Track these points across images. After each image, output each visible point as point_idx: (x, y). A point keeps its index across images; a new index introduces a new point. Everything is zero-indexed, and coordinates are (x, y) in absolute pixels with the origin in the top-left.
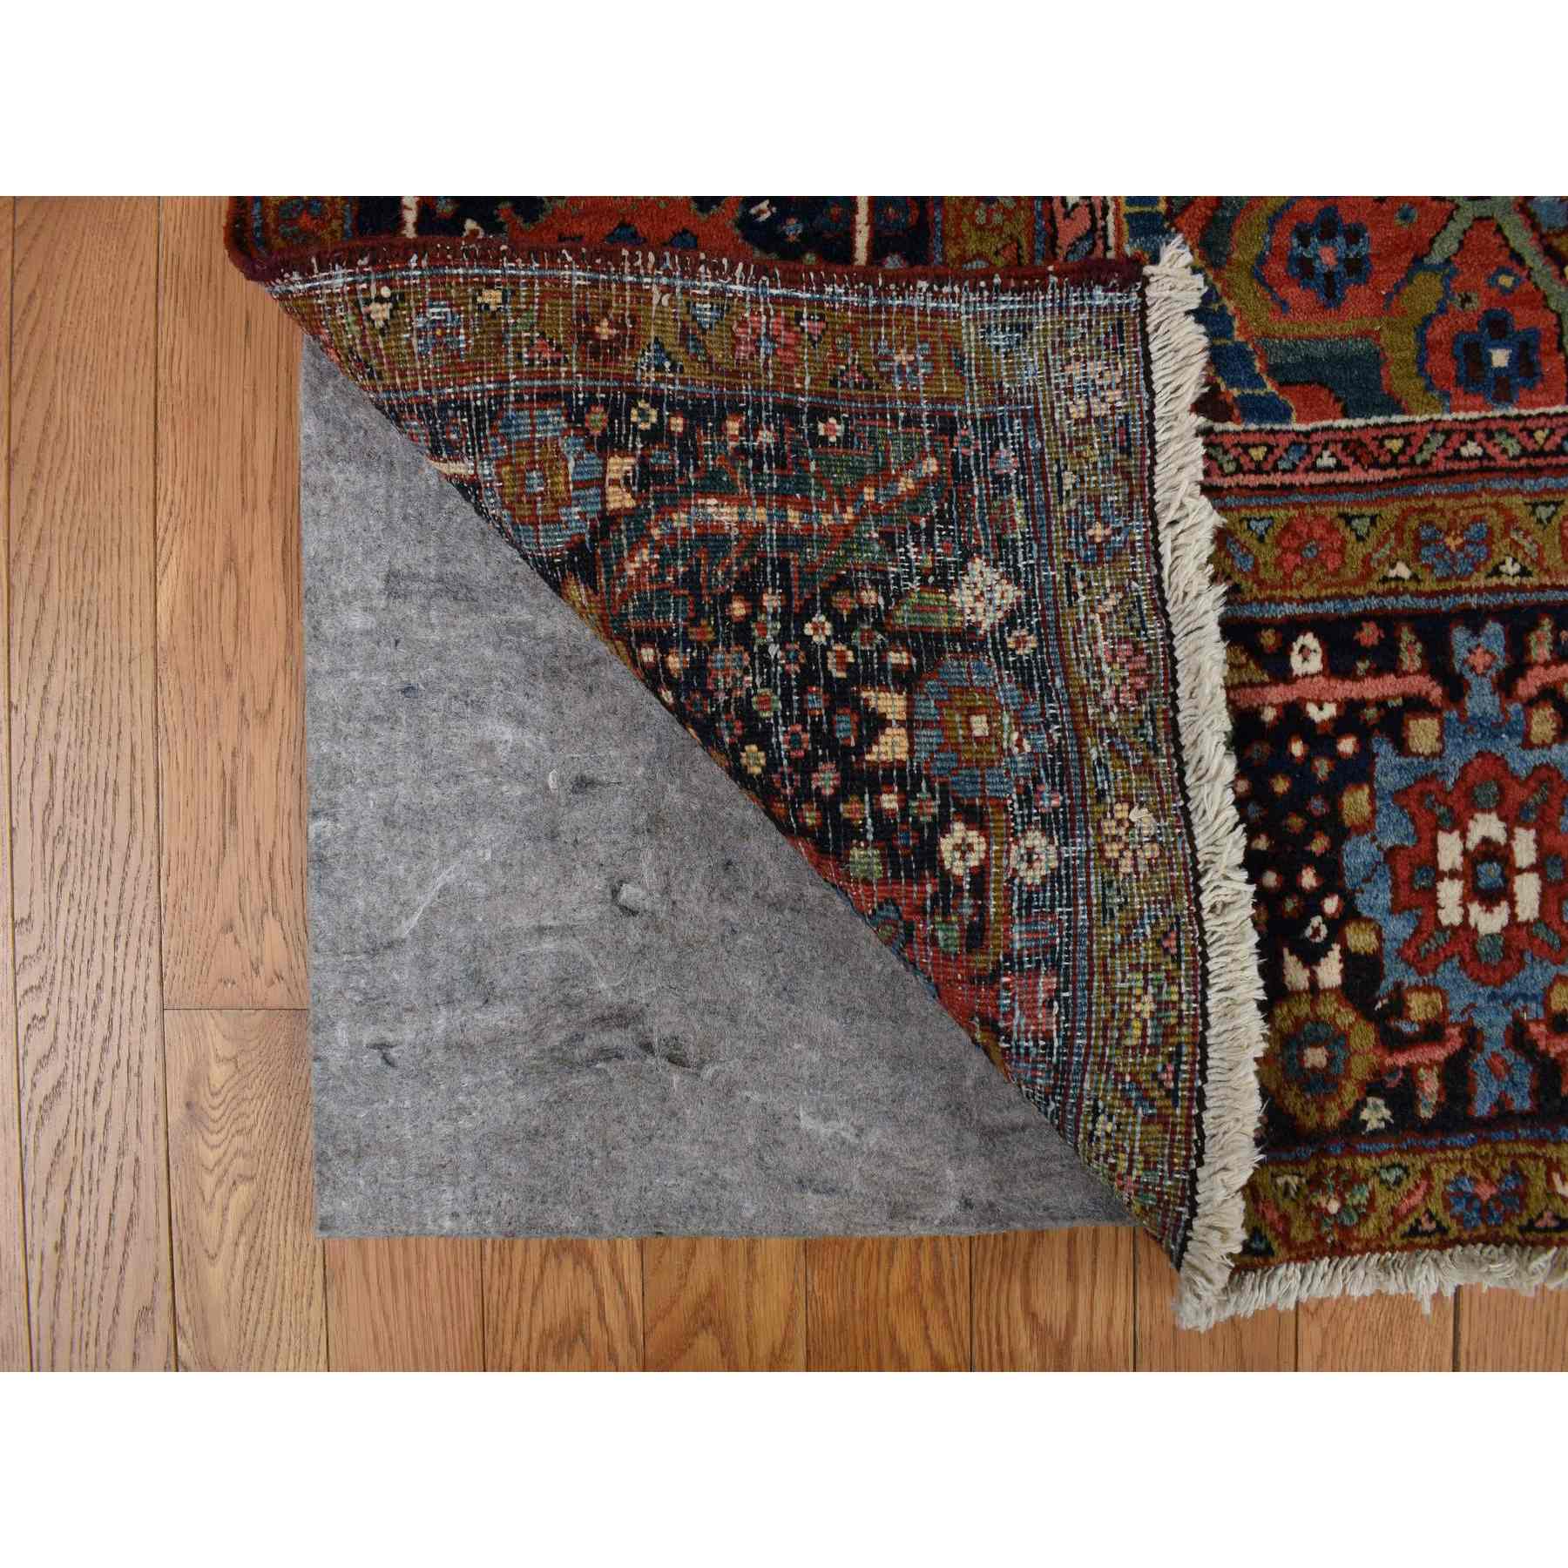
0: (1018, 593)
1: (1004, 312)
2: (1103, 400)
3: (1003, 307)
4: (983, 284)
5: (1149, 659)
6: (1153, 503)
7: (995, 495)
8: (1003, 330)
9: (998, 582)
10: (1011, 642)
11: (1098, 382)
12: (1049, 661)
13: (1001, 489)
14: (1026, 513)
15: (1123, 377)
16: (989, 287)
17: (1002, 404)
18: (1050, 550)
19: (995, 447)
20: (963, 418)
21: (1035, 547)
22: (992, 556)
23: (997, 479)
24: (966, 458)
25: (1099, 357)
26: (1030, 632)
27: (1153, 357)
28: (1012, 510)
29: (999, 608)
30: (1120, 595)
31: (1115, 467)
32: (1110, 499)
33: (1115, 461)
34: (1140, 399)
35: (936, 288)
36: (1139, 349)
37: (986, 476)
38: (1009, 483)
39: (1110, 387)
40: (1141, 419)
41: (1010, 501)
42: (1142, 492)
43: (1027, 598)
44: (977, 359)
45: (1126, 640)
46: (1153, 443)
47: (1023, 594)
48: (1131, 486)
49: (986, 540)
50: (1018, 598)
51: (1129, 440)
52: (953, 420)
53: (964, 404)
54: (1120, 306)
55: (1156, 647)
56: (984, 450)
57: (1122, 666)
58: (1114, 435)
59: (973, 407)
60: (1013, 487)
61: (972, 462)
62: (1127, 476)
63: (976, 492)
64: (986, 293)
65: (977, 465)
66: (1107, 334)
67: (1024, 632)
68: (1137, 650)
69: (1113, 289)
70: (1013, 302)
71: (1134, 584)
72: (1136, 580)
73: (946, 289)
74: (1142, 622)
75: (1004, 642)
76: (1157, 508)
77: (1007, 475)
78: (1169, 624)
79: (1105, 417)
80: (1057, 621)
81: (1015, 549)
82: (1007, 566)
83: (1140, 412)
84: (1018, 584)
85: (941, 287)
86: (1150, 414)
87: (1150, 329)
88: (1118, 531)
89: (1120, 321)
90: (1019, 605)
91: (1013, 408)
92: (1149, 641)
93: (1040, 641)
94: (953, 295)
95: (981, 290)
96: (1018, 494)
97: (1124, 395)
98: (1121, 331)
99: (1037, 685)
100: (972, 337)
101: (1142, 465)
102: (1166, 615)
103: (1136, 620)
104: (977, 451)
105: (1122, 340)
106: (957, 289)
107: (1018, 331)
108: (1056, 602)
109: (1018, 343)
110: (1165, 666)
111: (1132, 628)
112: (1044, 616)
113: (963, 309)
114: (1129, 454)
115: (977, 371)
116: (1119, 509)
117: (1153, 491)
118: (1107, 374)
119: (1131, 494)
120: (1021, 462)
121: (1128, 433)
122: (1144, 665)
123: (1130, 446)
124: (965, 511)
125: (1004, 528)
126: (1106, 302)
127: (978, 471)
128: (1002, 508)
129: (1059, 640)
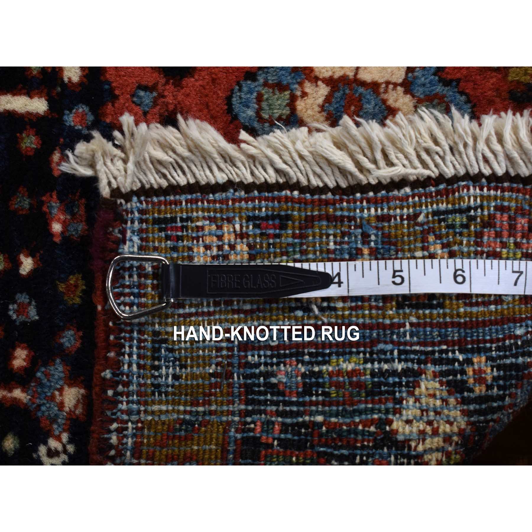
0: (430, 375)
1: (139, 366)
2: (232, 247)
3: (135, 368)
4: (110, 393)
5: (501, 209)
6: (337, 189)
7: (324, 394)
8: (158, 368)
9: (417, 400)
10: (479, 390)
11: (215, 251)
12: (498, 340)
13: (318, 385)
14: (344, 354)
15: (210, 219)
16: (114, 384)
17: (230, 375)
18: (384, 327)
19: (273, 388)
20: (243, 428)
21: (381, 346)
22: (390, 405)
23: (307, 390)
24: (285, 428)
25: (190, 249)
26: (469, 362)
27: (192, 181)
28: (339, 373)
29: (444, 401)
30: (431, 238)
31: (302, 236)
32: (332, 246)
33: (294, 236)
34: (234, 201)
35: (113, 453)
36: (183, 198)
37: (304, 404)
38: (313, 374)
39: (220, 238)
40: (253, 200)
41: (331, 374)
42: (327, 203)
43: (435, 362)
44: (185, 404)
45: (479, 235)
46: (279, 187)
47: (431, 368)
48: (320, 218)
49: (372, 411)
50: (435, 375)
51: (273, 217)
52: (245, 441)
53: (229, 424)
54: (141, 221)
55: (489, 197)
56: (277, 404)
57: (504, 245)
58: (269, 236)
59: (233, 413)
60: (316, 369)
61: (288, 421)
62: (310, 221)
63: (320, 418)
64: (120, 388)
65: (291, 414)
66: (168, 238)
67: (470, 371)
68: (489, 223)
69: (123, 232)
70: (130, 355)
71: (421, 218)
72: (416, 215)
73: (114, 439)
74: (461, 211)
75: (480, 400)
76: (344, 184)
77: (304, 375)
78: (467, 176)
79: (249, 245)
80: (459, 325)
81: (382, 373)
82: (400, 384)
83: (246, 200)
84: (418, 374)
85: (111, 447)
86: (248, 188)
87: (164, 184)
88: (365, 237)
89: (156, 221)
90: (442, 374)
91: (235, 361)
92: (482, 207)
93: (479, 351)
94: (119, 431)
95: (116, 394)
96: (324, 363)
97: (229, 220)
98: (165, 221)
99: (520, 360)
100: (164, 408)
101: (299, 201)
102: (456, 179)
103: (459, 219)
104: (278, 414)
105: (173, 220)
106: (115, 426)
107: (159, 350)
108: (439, 325)
109: (172, 350)
110: (511, 190)
111: (467, 226)
112: (454, 343)
113: (134, 418)
114: (288, 217)
115: (198, 405)
116: (343, 234)
117: (325, 189)
118: (208, 241)
119: (329, 218)
120: (291, 355)
121: (267, 218)
122: (505, 215)
123: (279, 216)
124: (340, 437)
125: (360, 385)
126: (136, 239)
127: (298, 414)
128: (339, 386)
129: (478, 324)
